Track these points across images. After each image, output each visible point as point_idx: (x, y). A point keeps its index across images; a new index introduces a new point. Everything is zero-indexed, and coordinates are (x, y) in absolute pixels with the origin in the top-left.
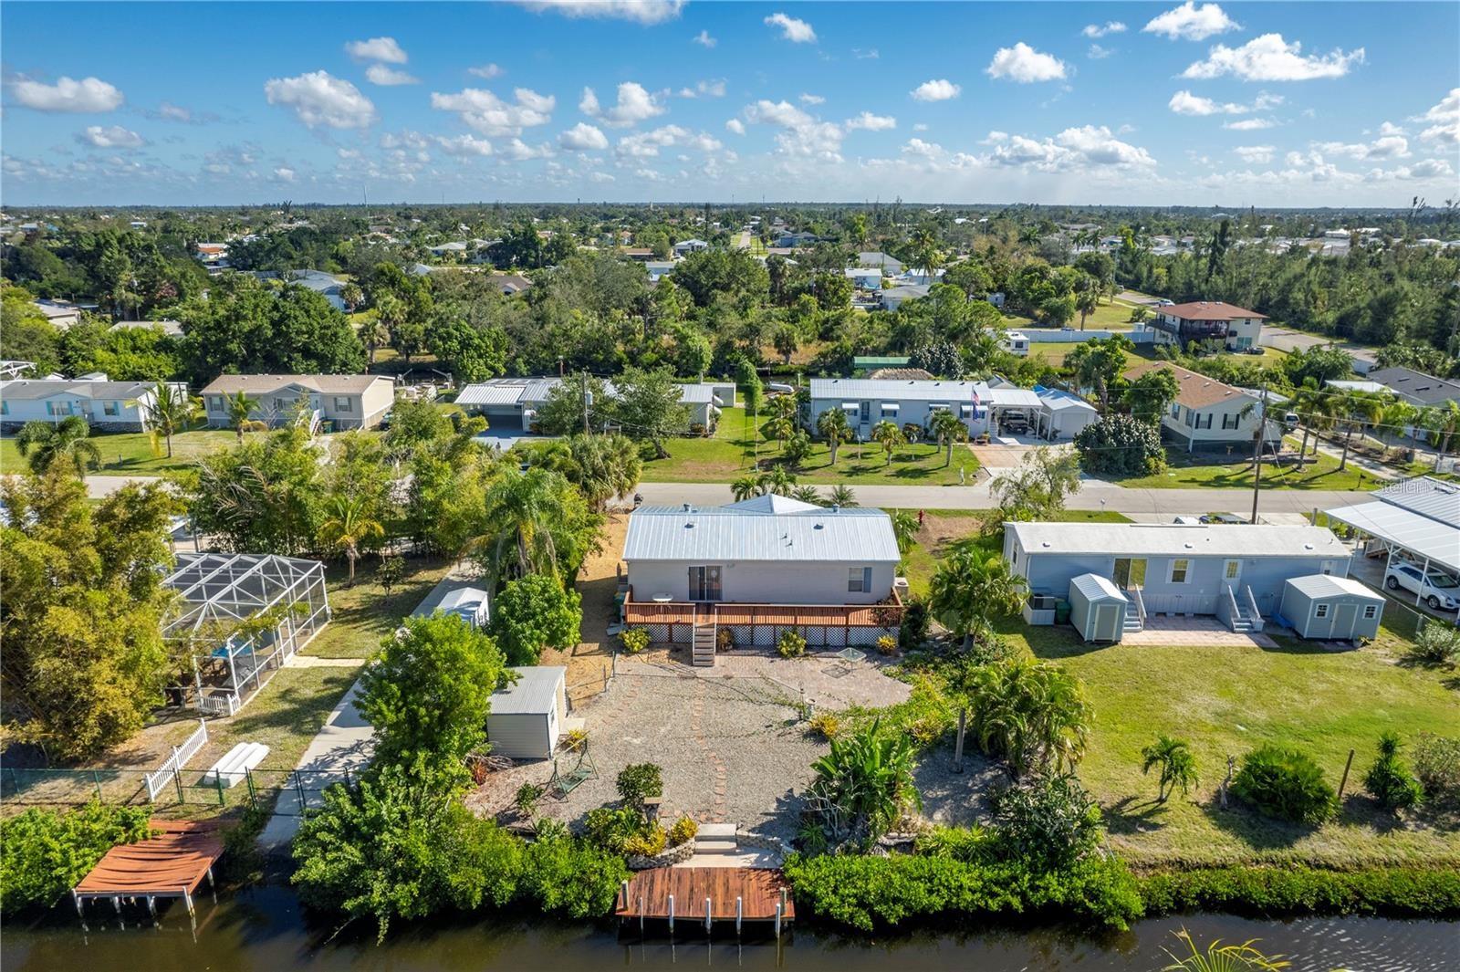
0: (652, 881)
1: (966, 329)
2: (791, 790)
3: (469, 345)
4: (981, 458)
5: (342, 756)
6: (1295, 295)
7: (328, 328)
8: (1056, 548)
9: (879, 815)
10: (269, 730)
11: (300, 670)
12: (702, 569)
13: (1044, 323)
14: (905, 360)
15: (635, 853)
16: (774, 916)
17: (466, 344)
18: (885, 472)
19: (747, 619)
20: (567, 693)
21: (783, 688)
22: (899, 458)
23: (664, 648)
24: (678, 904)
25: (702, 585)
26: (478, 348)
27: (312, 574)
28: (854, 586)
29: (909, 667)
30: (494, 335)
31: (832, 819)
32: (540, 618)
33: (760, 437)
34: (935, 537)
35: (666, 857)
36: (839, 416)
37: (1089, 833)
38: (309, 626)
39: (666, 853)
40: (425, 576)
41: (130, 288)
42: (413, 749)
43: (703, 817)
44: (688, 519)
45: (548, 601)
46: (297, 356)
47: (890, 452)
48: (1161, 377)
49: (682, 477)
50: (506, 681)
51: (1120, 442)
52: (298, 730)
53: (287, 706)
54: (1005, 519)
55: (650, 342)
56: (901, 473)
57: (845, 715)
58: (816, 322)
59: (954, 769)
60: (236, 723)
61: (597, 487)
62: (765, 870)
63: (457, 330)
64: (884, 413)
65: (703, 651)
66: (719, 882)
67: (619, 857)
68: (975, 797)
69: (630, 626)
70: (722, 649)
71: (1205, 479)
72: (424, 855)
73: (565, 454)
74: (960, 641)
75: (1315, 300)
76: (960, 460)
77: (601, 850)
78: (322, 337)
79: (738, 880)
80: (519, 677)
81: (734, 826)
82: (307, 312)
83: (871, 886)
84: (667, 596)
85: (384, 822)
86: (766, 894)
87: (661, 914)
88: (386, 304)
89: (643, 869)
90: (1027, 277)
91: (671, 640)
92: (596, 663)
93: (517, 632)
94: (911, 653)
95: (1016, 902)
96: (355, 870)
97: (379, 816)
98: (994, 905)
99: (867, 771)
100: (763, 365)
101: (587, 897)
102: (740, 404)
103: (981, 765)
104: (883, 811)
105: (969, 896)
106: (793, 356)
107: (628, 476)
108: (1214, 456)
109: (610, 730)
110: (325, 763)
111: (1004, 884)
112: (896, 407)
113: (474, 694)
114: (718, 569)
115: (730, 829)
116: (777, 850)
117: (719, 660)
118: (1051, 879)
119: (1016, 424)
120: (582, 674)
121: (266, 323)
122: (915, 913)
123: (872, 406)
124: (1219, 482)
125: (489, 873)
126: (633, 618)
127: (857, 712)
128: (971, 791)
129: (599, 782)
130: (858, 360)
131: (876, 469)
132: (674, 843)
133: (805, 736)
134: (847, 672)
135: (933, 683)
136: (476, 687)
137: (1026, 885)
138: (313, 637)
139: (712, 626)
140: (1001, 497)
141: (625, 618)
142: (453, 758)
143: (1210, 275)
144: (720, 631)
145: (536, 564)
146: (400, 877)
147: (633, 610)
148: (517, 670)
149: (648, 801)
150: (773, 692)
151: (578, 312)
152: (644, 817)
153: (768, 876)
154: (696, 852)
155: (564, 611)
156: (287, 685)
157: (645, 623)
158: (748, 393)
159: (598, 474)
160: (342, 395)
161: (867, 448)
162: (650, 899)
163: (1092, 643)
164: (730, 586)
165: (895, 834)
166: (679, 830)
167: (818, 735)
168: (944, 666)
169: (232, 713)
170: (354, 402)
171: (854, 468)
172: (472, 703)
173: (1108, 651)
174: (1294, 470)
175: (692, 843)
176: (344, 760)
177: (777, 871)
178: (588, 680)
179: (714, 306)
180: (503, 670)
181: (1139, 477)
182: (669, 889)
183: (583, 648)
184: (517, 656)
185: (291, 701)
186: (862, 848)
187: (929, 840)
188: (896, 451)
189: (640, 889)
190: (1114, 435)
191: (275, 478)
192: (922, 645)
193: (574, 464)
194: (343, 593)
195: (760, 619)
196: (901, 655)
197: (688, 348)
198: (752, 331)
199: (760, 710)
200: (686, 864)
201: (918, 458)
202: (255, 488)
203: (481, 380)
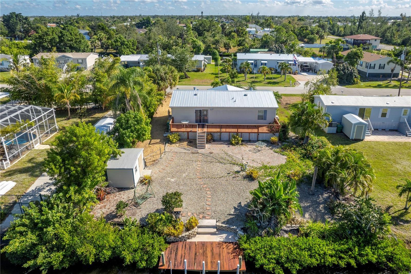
0: (177, 249)
1: (286, 41)
2: (240, 203)
3: (124, 44)
4: (296, 79)
5: (47, 186)
6: (387, 34)
7: (78, 39)
8: (337, 104)
9: (283, 217)
10: (19, 175)
11: (40, 150)
12: (200, 111)
13: (308, 43)
14: (266, 50)
15: (169, 235)
16: (236, 269)
17: (123, 44)
18: (264, 82)
19: (218, 130)
20: (144, 159)
21: (234, 157)
22: (268, 78)
23: (185, 141)
24: (189, 262)
25: (200, 118)
26: (126, 45)
27: (49, 113)
28: (260, 118)
29: (284, 149)
30: (132, 41)
31: (260, 218)
32: (133, 128)
33: (220, 72)
34: (285, 103)
35: (184, 237)
36: (248, 64)
37: (384, 227)
38: (47, 133)
39: (184, 235)
40: (97, 115)
41: (20, 31)
42: (69, 186)
43: (201, 216)
44: (195, 92)
45: (136, 121)
46: (68, 48)
47: (265, 76)
48: (358, 51)
49: (194, 84)
50: (117, 154)
51: (345, 73)
52: (32, 175)
53: (30, 165)
54: (314, 94)
55: (184, 45)
56: (269, 83)
57: (260, 169)
58: (237, 41)
59: (311, 193)
60: (6, 172)
61: (162, 84)
62: (230, 243)
63: (120, 39)
64: (262, 64)
65: (201, 142)
66: (209, 249)
67: (162, 237)
68: (321, 206)
69: (172, 132)
70: (208, 141)
71: (374, 85)
72: (67, 238)
73: (150, 71)
74: (302, 139)
75: (394, 35)
76: (288, 79)
77: (153, 234)
78: (76, 42)
79: (218, 249)
80: (123, 153)
81: (215, 221)
82: (71, 34)
83: (282, 254)
84: (187, 121)
85: (50, 221)
86: (231, 256)
87: (181, 268)
88: (100, 35)
89: (173, 242)
90: (302, 29)
91: (188, 138)
92: (158, 147)
93: (123, 134)
94: (284, 143)
95: (353, 262)
96: (34, 246)
97: (47, 219)
98: (342, 264)
99: (277, 196)
100: (220, 53)
101: (145, 258)
102: (213, 63)
103: (321, 191)
104: (285, 214)
105: (330, 259)
106: (230, 50)
107: (174, 81)
108: (376, 78)
109: (162, 175)
110: (40, 190)
111: (345, 252)
112: (266, 62)
113: (97, 160)
114: (207, 111)
115: (213, 222)
116: (236, 233)
117: (207, 146)
118: (368, 250)
119: (306, 68)
120: (152, 152)
121: (56, 37)
122: (304, 268)
123: (258, 61)
124: (379, 86)
125: (97, 247)
126: (173, 129)
127: (265, 168)
128: (319, 204)
129: (155, 199)
130: (251, 50)
131: (260, 82)
132: (188, 230)
133: (244, 178)
134: (259, 151)
135: (295, 155)
136: (99, 158)
137: (357, 253)
138: (49, 138)
139: (204, 132)
140: (308, 88)
141: (170, 130)
142: (87, 190)
143: (358, 29)
144: (208, 135)
145: (134, 107)
146: (55, 249)
147: (173, 126)
148: (122, 150)
149: (176, 210)
150: (230, 159)
151: (160, 36)
152: (174, 217)
153: (231, 246)
154: (198, 233)
155: (143, 125)
156: (33, 156)
157: (178, 132)
158: (215, 59)
159: (162, 79)
160: (80, 59)
161: (257, 75)
162: (175, 259)
163: (353, 140)
164: (211, 117)
165: (289, 225)
166: (190, 223)
167: (250, 178)
168: (297, 149)
169: (6, 168)
170: (84, 61)
171: (253, 81)
172: (96, 164)
173: (360, 143)
174: (405, 83)
175: (196, 229)
176: (48, 188)
177: (236, 244)
178: (154, 154)
179: (204, 36)
180: (115, 150)
181: (351, 85)
182: (185, 254)
183: (153, 141)
184: (122, 144)
185: (32, 163)
186: (274, 232)
187: (305, 228)
188: (267, 76)
189: (171, 253)
190: (343, 70)
191: (40, 79)
192: (287, 140)
193: (153, 75)
194: (66, 121)
195: (224, 130)
196: (280, 144)
197: (196, 44)
198: (216, 42)
199: (225, 166)
200: (193, 240)
201: (274, 78)
202: (33, 83)
203: (128, 54)
